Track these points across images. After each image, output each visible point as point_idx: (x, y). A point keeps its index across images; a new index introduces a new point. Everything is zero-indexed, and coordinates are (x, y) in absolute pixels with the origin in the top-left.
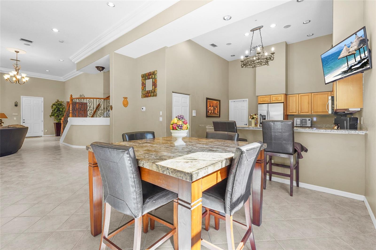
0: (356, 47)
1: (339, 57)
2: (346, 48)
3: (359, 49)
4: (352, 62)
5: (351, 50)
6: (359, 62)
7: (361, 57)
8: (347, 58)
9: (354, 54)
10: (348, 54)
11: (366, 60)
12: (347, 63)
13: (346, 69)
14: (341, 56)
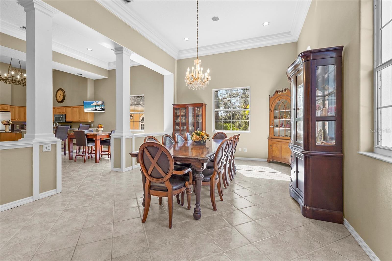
0: (100, 104)
1: (92, 105)
2: (96, 103)
3: (102, 105)
4: (97, 108)
5: (98, 104)
6: (101, 109)
7: (102, 107)
8: (95, 106)
9: (99, 106)
10: (96, 105)
11: (104, 109)
12: (95, 108)
13: (94, 109)
14: (93, 104)
